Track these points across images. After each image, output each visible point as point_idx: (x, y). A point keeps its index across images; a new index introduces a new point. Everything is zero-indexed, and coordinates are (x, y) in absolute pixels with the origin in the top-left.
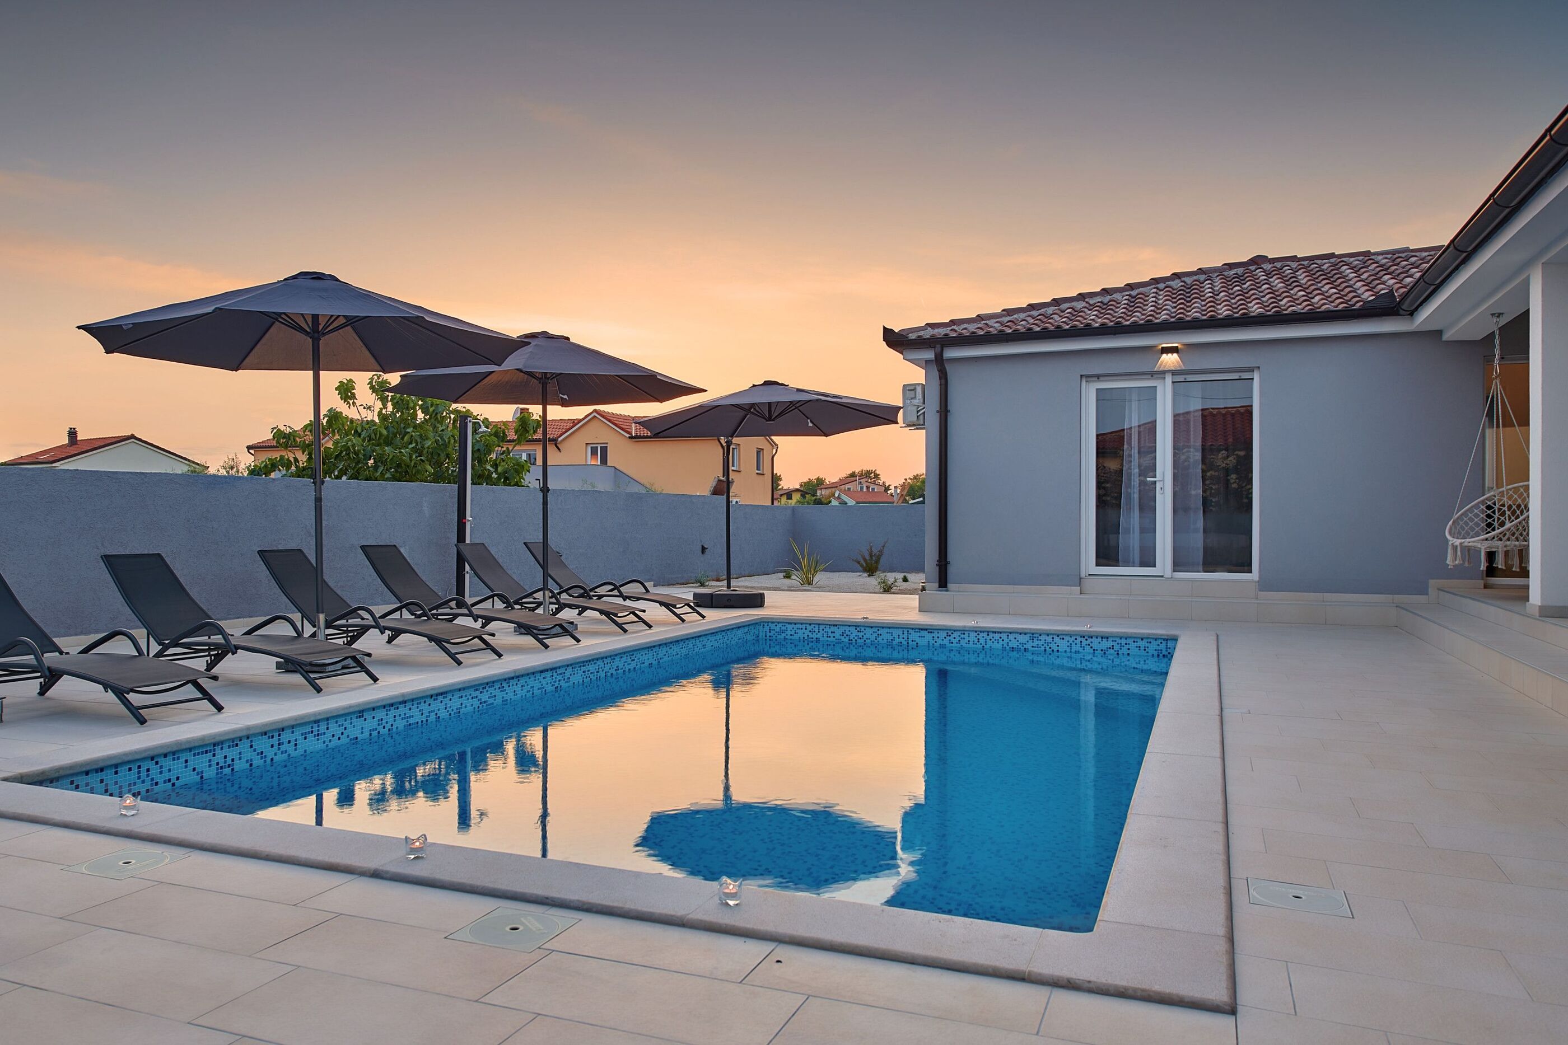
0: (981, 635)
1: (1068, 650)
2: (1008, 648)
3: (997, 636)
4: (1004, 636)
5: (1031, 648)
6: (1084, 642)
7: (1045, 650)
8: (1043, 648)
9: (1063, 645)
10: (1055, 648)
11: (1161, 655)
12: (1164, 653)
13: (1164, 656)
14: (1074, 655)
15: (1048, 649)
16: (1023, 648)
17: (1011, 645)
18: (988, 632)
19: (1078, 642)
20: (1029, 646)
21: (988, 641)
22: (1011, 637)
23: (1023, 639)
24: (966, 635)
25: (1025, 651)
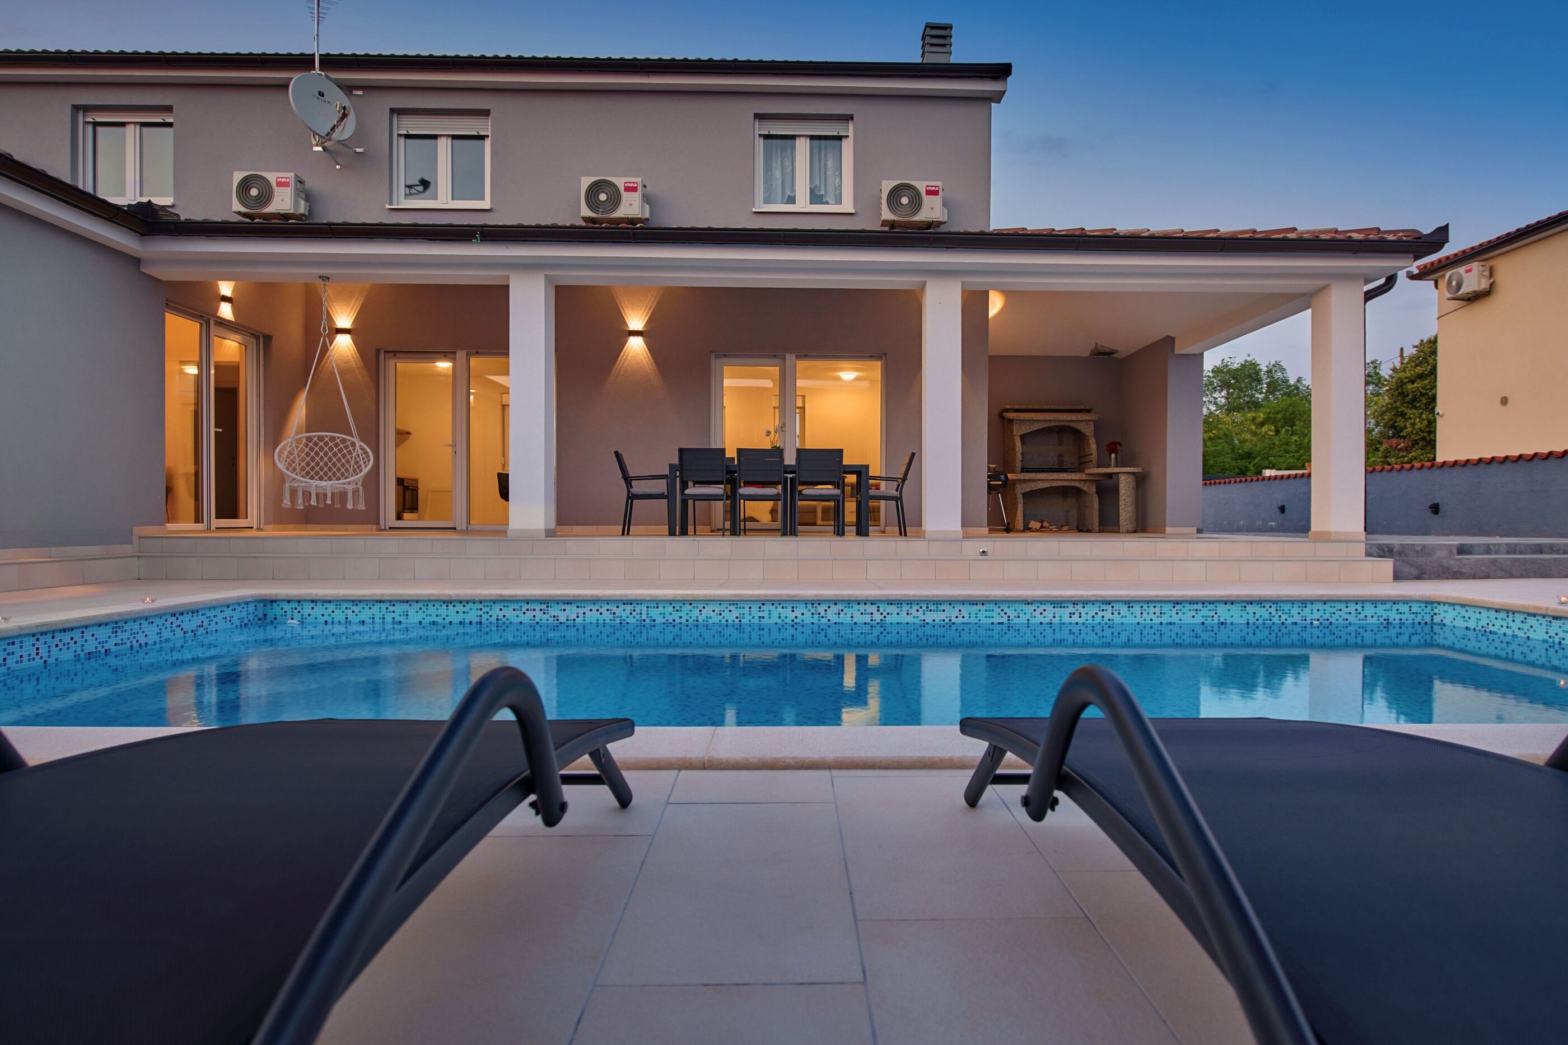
0: (43, 639)
1: (158, 640)
2: (82, 655)
3: (66, 637)
4: (77, 635)
5: (113, 648)
6: (176, 623)
7: (132, 646)
8: (129, 645)
9: (150, 633)
10: (143, 640)
11: (243, 624)
12: (246, 621)
13: (245, 624)
14: (163, 645)
15: (135, 644)
16: (103, 651)
17: (87, 649)
18: (54, 632)
19: (169, 625)
20: (110, 645)
21: (53, 648)
22: (88, 634)
23: (103, 633)
24: (18, 645)
25: (106, 655)
